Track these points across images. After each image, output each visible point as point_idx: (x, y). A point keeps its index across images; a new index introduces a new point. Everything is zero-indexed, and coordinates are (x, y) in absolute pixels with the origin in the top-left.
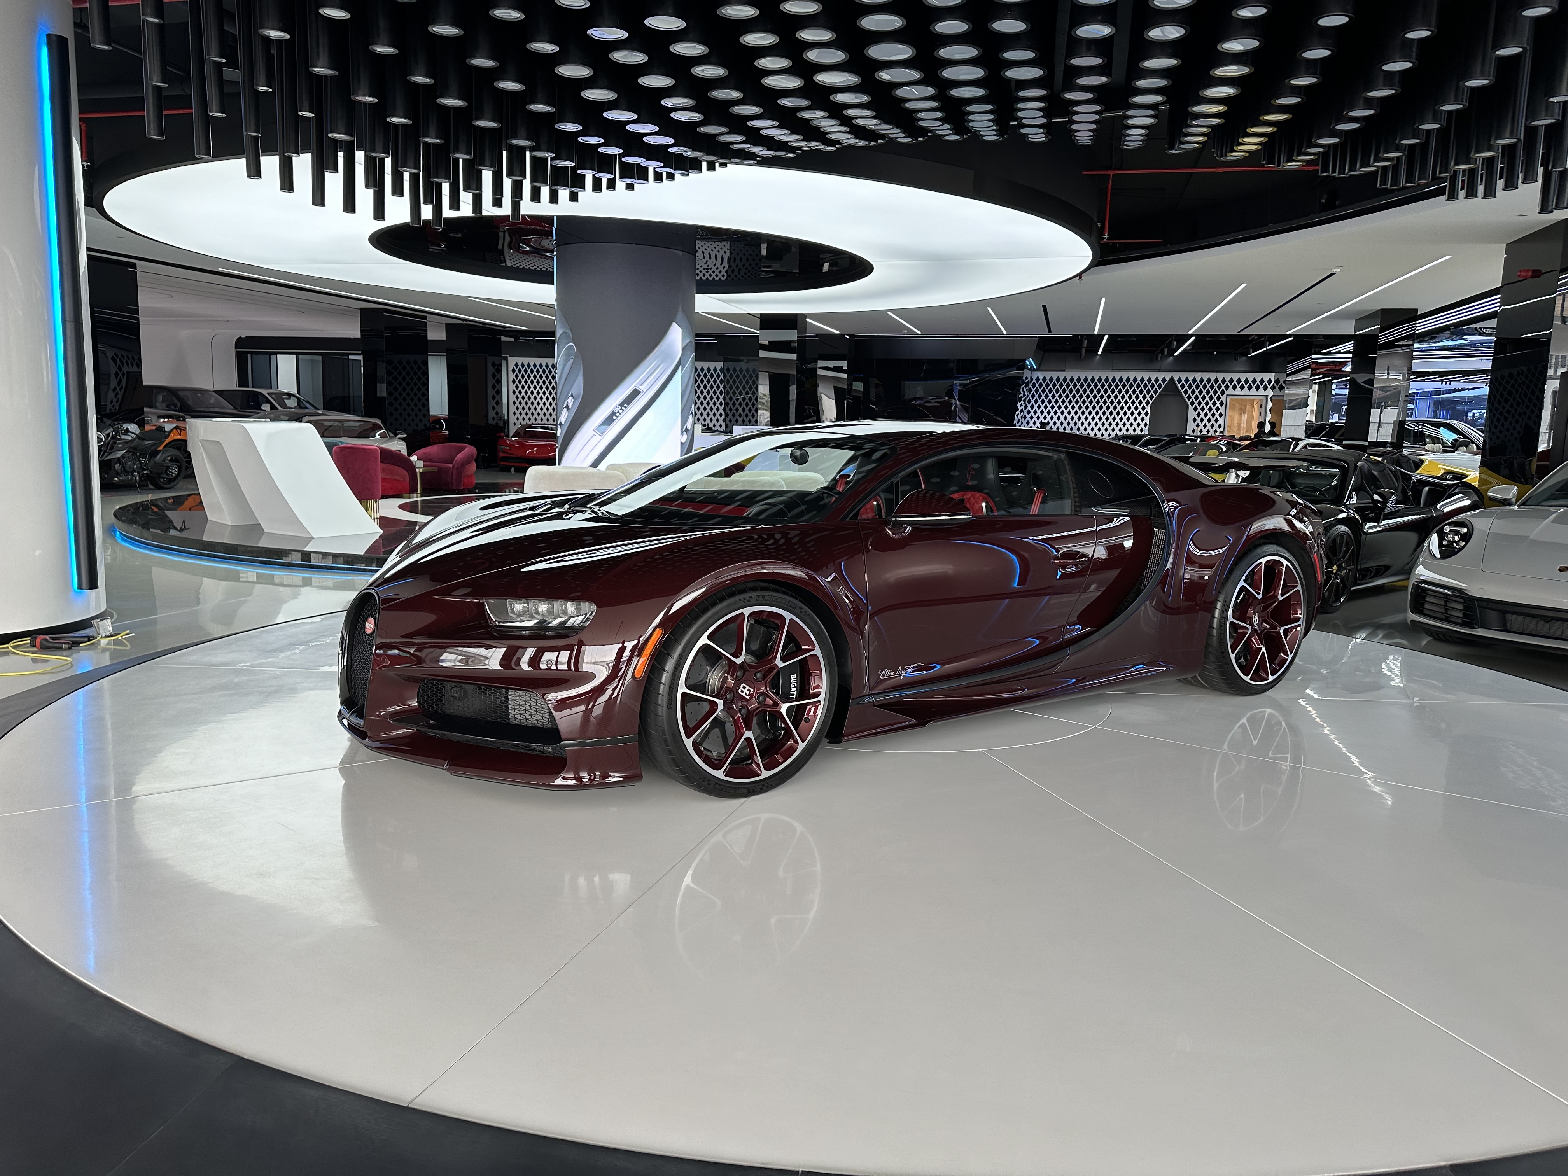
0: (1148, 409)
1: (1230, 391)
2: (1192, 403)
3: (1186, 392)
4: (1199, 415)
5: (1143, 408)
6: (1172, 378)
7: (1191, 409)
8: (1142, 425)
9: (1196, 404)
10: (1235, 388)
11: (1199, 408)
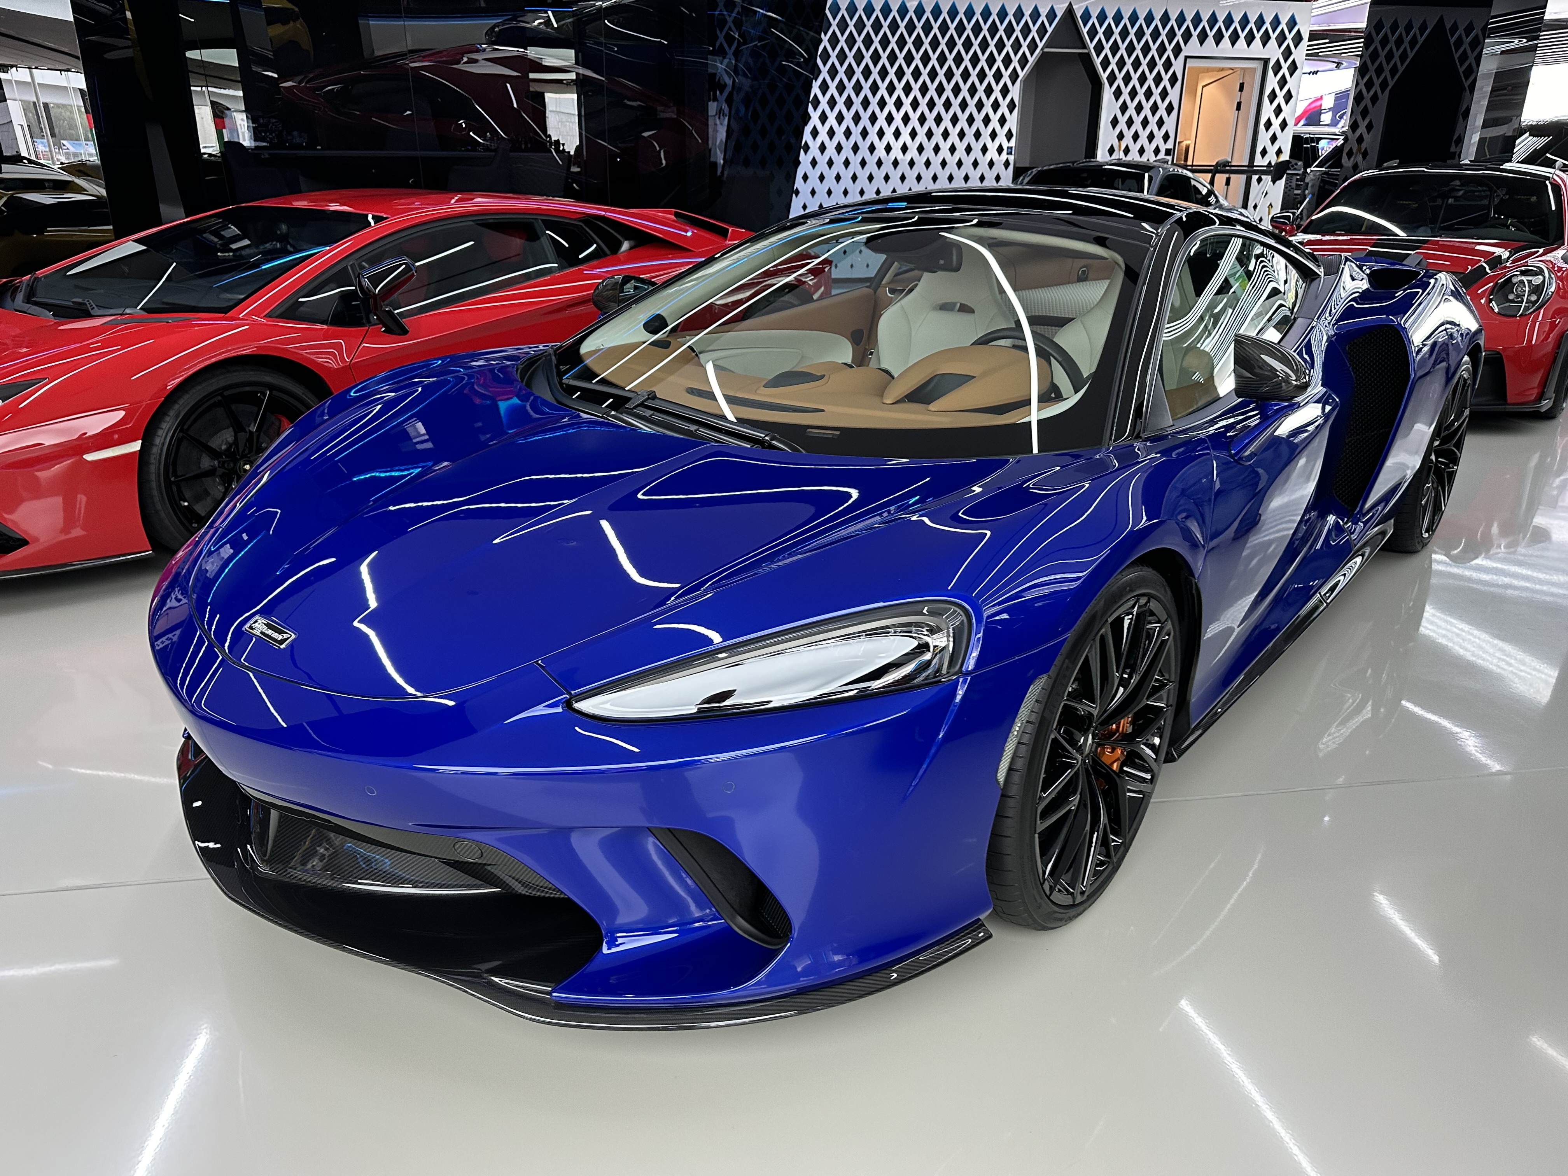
0: (1015, 92)
1: (1192, 48)
3: (1099, 48)
5: (1005, 91)
10: (1203, 38)
11: (1126, 91)
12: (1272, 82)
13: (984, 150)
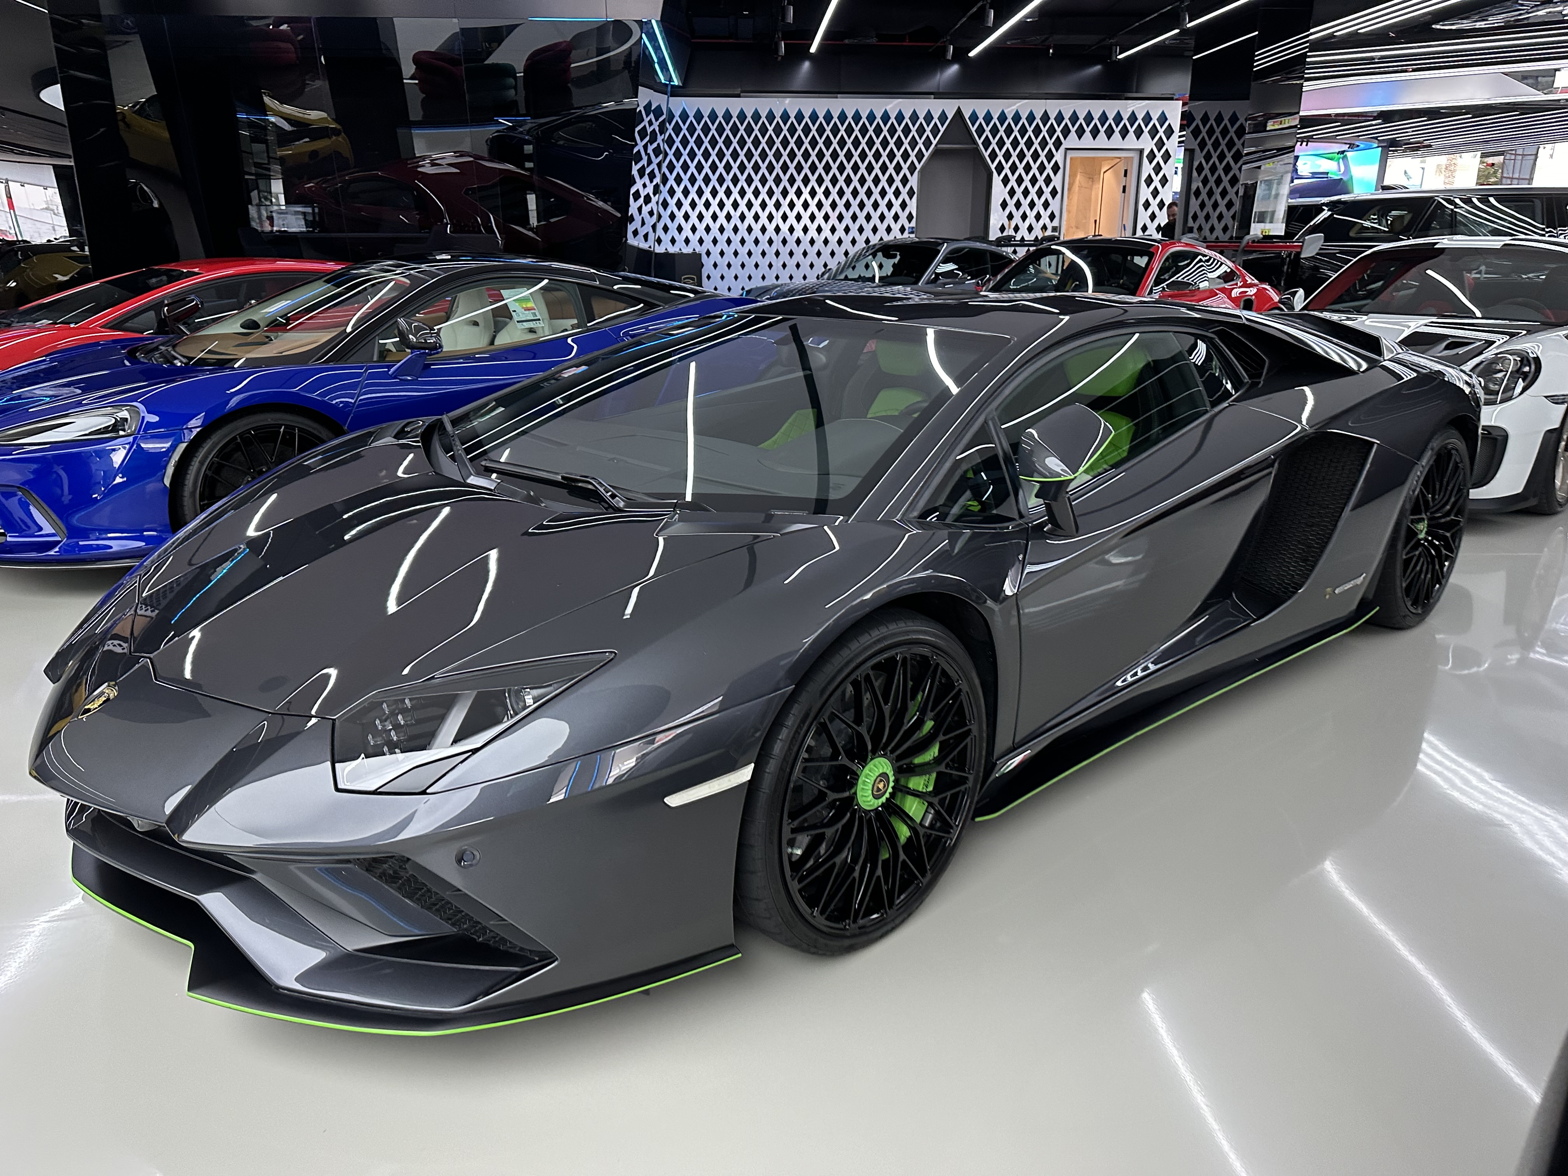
0: (913, 181)
1: (1072, 141)
2: (1000, 169)
3: (987, 143)
4: (1012, 193)
5: (905, 181)
6: (959, 112)
7: (997, 180)
8: (903, 219)
9: (1007, 170)
10: (1080, 133)
11: (1013, 179)
12: (1148, 169)
13: (889, 230)
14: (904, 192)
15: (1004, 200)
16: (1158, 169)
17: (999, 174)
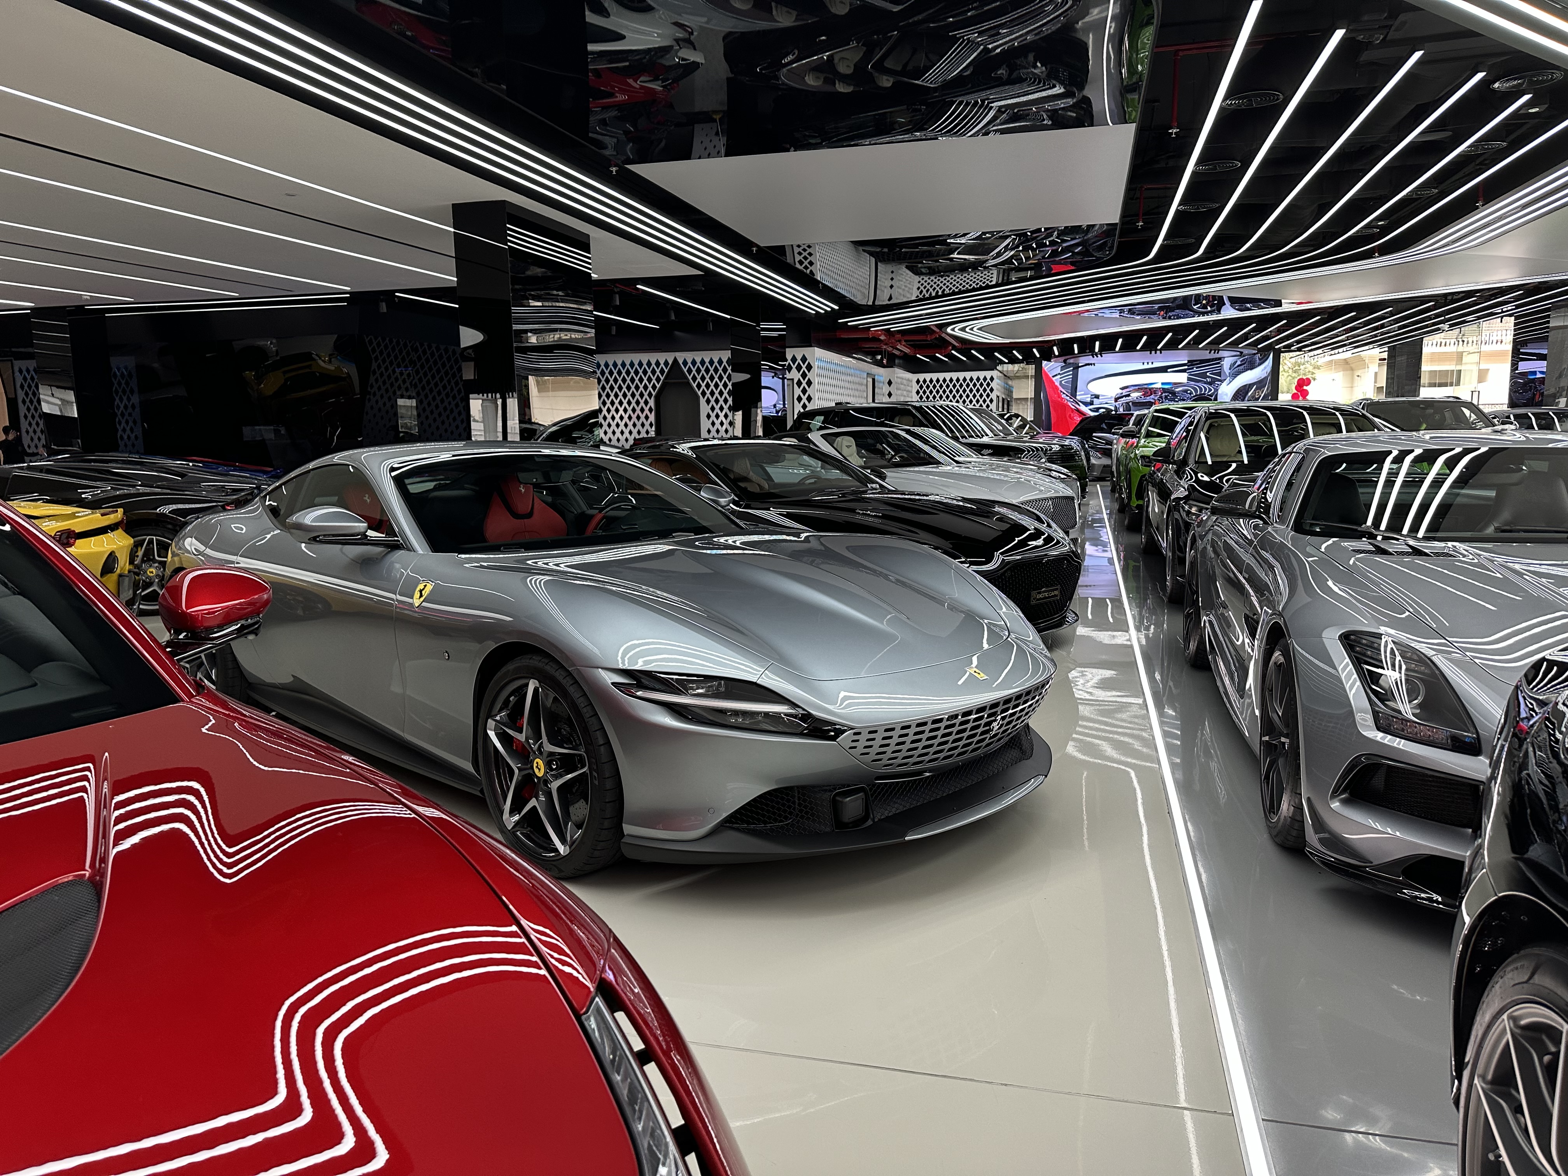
0: (652, 403)
2: (704, 394)
3: (694, 379)
4: (713, 409)
5: (646, 403)
6: (675, 360)
7: (703, 401)
8: (647, 426)
9: (708, 394)
11: (713, 400)
12: (798, 391)
13: (639, 433)
14: (646, 409)
15: (708, 414)
16: (804, 391)
17: (704, 397)
